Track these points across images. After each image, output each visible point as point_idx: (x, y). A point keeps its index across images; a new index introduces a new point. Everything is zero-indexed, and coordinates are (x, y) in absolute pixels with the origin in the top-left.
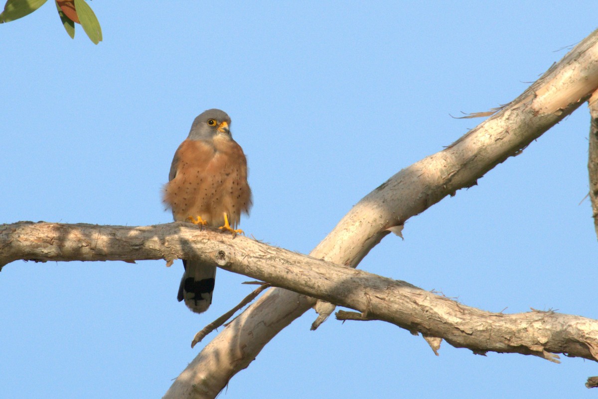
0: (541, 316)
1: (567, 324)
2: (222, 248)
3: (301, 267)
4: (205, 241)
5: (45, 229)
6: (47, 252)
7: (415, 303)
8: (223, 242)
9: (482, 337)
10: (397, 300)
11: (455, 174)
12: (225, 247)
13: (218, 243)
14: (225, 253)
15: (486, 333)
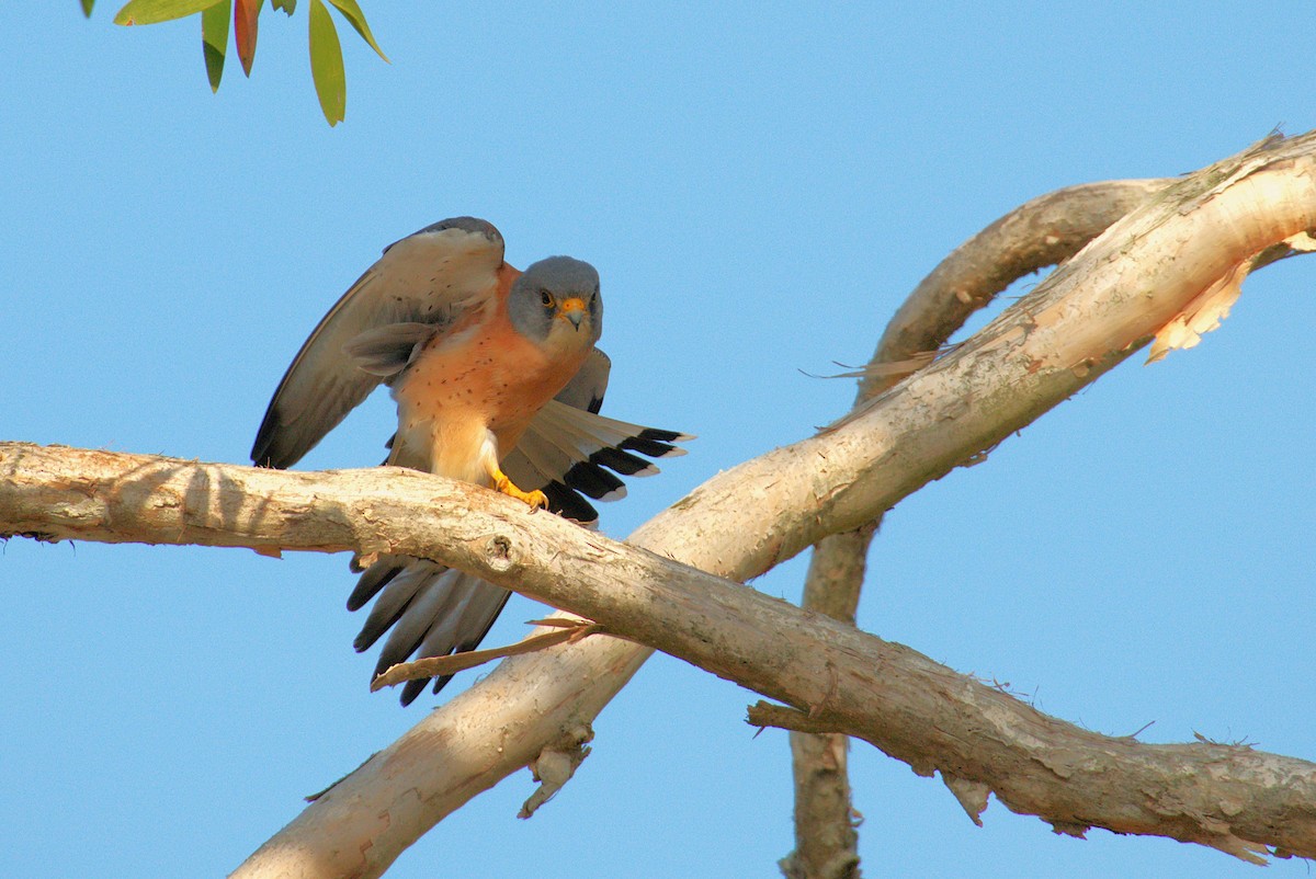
0: (1226, 753)
1: (1290, 775)
2: (502, 530)
3: (685, 591)
4: (461, 512)
5: (73, 460)
6: (76, 514)
7: (943, 694)
8: (503, 518)
9: (1093, 788)
10: (902, 684)
11: (845, 491)
12: (510, 528)
13: (491, 518)
14: (510, 543)
15: (1103, 778)
